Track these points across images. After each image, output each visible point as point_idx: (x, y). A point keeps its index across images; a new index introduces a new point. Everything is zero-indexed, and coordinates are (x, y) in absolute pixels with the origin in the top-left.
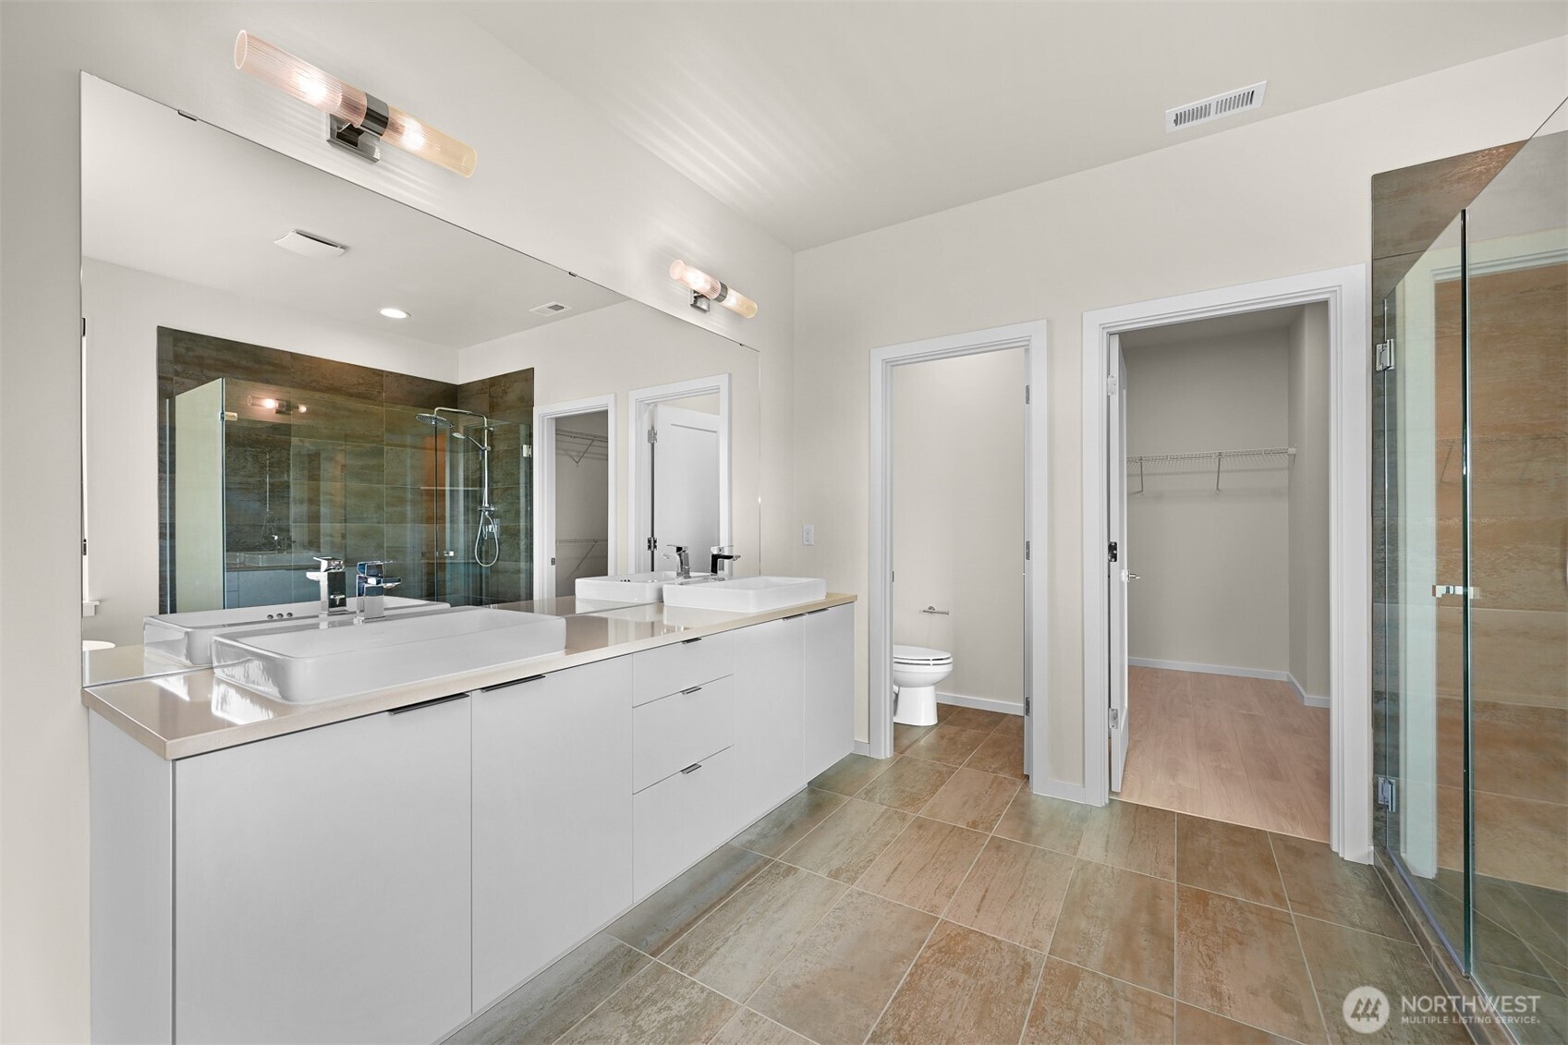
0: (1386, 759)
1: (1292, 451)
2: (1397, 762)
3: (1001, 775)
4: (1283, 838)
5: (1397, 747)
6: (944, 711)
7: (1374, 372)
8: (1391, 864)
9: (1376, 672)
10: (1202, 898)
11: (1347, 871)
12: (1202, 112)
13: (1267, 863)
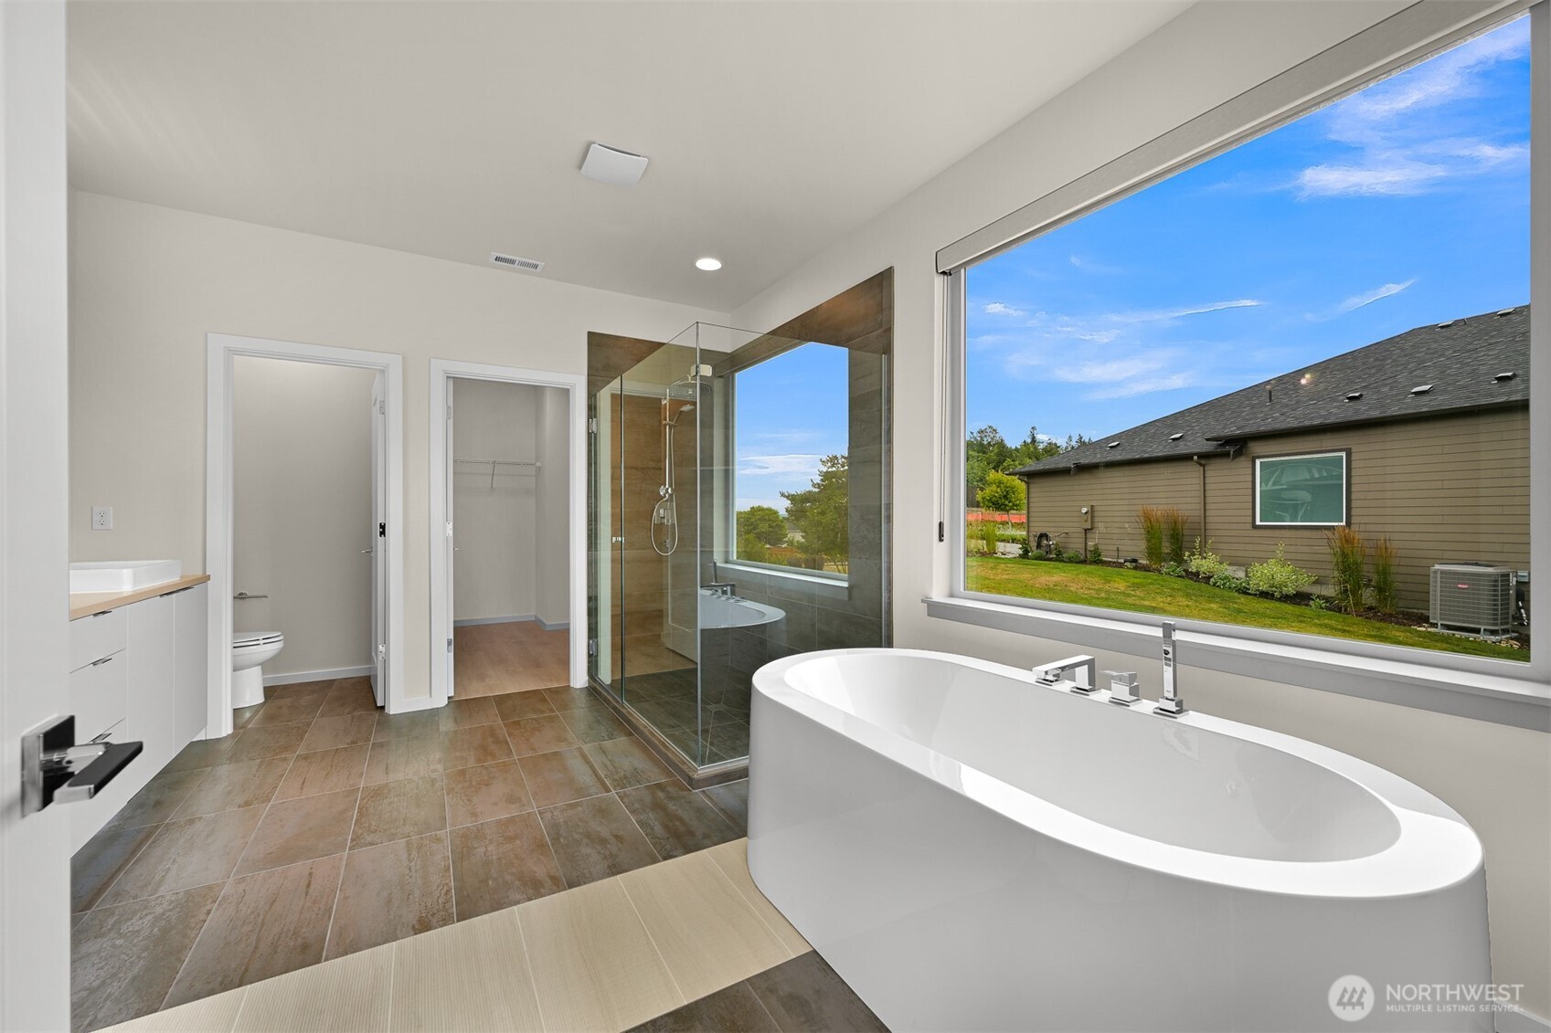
0: (593, 631)
1: (538, 464)
2: (597, 631)
3: (357, 713)
4: (549, 690)
5: (597, 623)
6: (269, 692)
7: (589, 433)
8: (595, 681)
9: (589, 587)
10: (517, 723)
11: (578, 692)
12: (512, 262)
13: (544, 700)
